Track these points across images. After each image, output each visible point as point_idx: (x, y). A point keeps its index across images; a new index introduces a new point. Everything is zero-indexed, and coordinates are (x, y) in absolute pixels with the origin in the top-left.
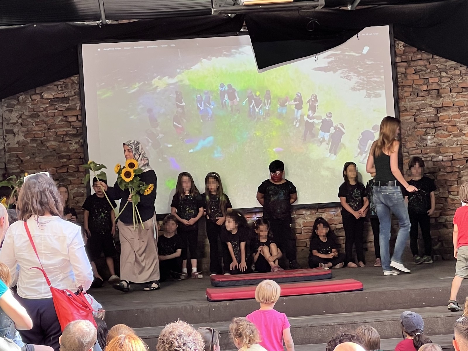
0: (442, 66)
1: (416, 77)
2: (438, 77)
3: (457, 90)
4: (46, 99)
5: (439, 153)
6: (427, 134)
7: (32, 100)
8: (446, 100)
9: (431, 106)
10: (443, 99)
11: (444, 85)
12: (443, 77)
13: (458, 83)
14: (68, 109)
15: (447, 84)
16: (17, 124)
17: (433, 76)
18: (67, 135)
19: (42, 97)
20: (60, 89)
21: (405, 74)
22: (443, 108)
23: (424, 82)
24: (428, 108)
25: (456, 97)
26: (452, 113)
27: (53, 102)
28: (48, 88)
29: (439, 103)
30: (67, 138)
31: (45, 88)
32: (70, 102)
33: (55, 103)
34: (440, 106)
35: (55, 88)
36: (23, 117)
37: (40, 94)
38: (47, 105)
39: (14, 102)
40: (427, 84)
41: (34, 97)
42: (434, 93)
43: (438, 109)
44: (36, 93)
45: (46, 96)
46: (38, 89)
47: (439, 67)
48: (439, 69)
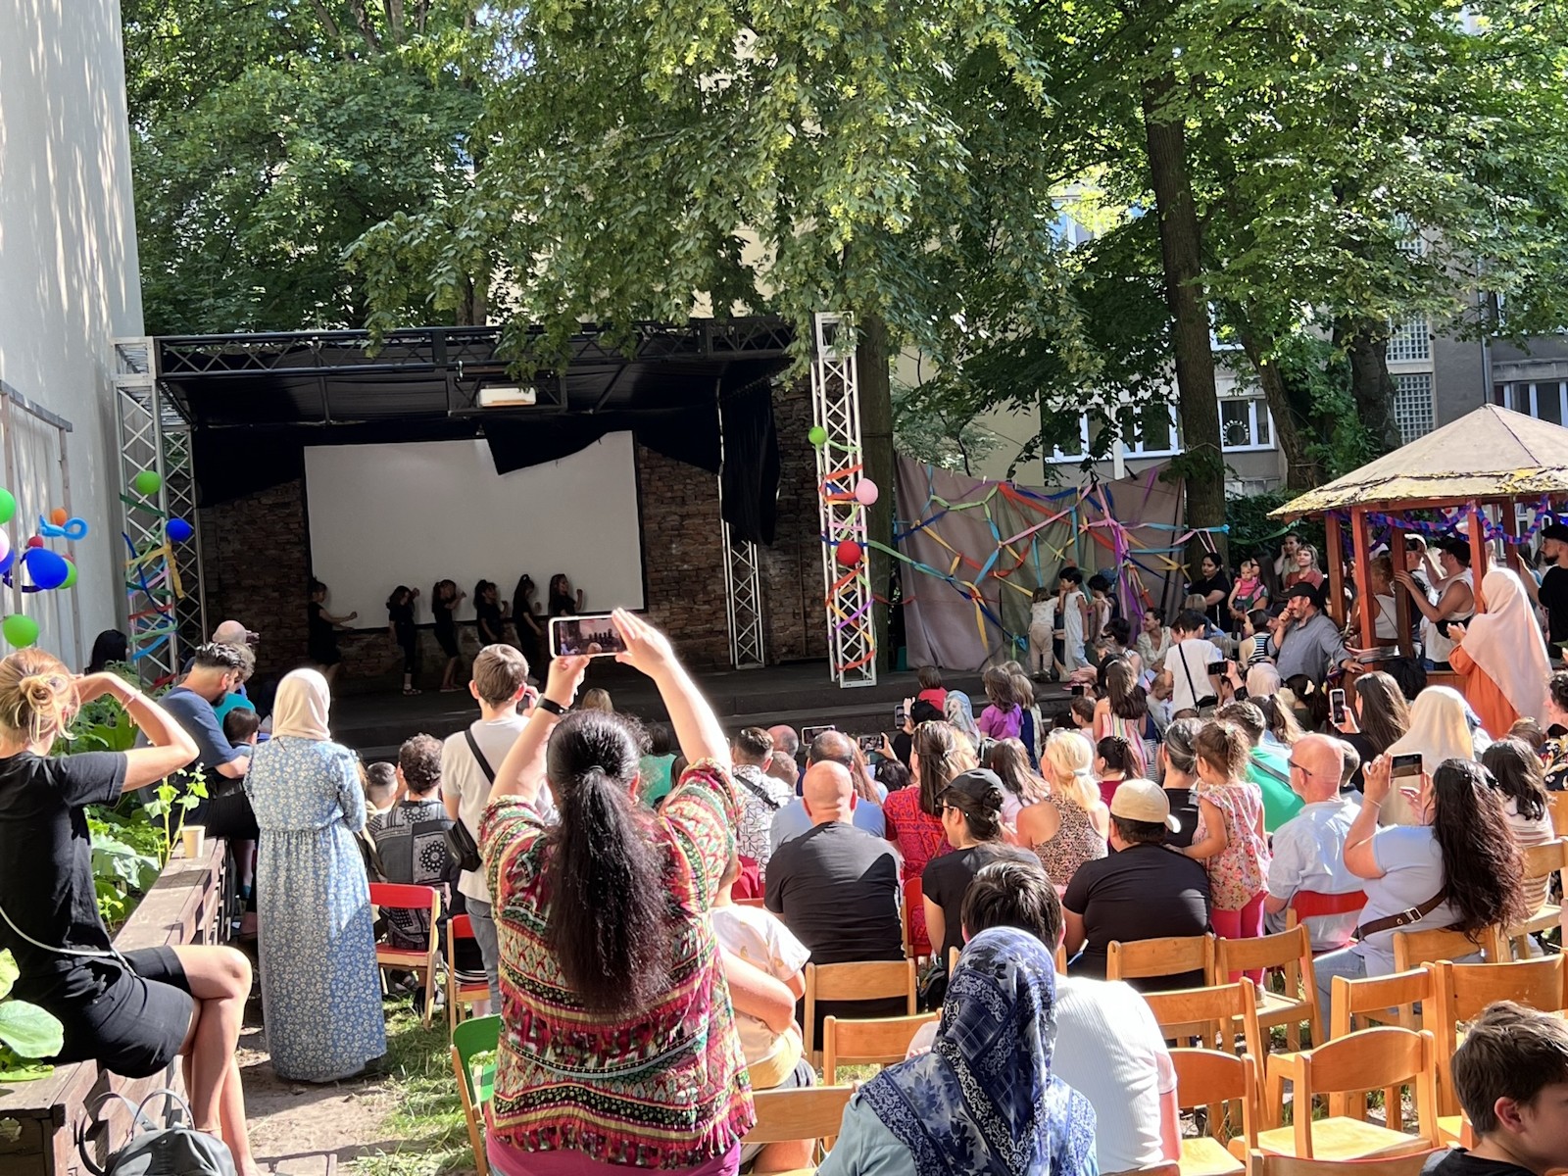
0: (687, 473)
1: (660, 484)
2: (682, 483)
3: (702, 497)
4: (264, 505)
5: (684, 562)
6: (672, 542)
7: (250, 506)
8: (691, 508)
9: (676, 513)
10: (687, 506)
11: (688, 492)
12: (687, 484)
13: (703, 490)
14: (289, 515)
15: (692, 491)
16: (232, 531)
17: (678, 483)
18: (288, 542)
19: (260, 503)
20: (279, 493)
21: (649, 481)
22: (688, 516)
23: (669, 488)
24: (673, 516)
26: (698, 521)
27: (271, 508)
28: (267, 493)
29: (684, 510)
30: (289, 546)
31: (262, 493)
32: (291, 507)
33: (275, 509)
34: (685, 513)
35: (275, 492)
36: (239, 523)
37: (258, 499)
38: (266, 512)
39: (229, 508)
40: (672, 491)
41: (251, 503)
42: (678, 500)
43: (683, 517)
44: (253, 499)
45: (264, 502)
46: (255, 494)
47: (683, 473)
48: (683, 475)
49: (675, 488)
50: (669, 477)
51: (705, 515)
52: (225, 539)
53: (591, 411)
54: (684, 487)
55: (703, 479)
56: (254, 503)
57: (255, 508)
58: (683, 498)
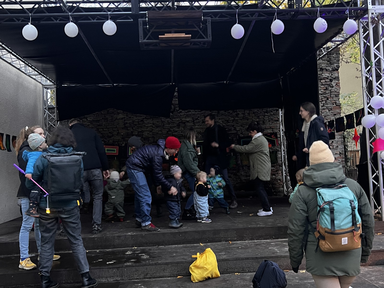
0: (265, 111)
1: (254, 115)
2: (263, 115)
3: (272, 121)
4: (89, 121)
7: (83, 121)
10: (265, 125)
12: (266, 115)
14: (99, 125)
15: (268, 118)
17: (261, 115)
19: (87, 120)
20: (95, 116)
23: (257, 117)
28: (90, 116)
31: (88, 116)
32: (100, 122)
33: (93, 123)
35: (93, 116)
37: (86, 118)
38: (90, 123)
41: (83, 120)
44: (84, 118)
45: (89, 119)
46: (85, 116)
47: (264, 111)
48: (264, 112)
49: (260, 117)
50: (258, 112)
51: (273, 129)
53: (225, 82)
54: (264, 117)
55: (272, 113)
56: (85, 120)
57: (85, 122)
58: (263, 121)
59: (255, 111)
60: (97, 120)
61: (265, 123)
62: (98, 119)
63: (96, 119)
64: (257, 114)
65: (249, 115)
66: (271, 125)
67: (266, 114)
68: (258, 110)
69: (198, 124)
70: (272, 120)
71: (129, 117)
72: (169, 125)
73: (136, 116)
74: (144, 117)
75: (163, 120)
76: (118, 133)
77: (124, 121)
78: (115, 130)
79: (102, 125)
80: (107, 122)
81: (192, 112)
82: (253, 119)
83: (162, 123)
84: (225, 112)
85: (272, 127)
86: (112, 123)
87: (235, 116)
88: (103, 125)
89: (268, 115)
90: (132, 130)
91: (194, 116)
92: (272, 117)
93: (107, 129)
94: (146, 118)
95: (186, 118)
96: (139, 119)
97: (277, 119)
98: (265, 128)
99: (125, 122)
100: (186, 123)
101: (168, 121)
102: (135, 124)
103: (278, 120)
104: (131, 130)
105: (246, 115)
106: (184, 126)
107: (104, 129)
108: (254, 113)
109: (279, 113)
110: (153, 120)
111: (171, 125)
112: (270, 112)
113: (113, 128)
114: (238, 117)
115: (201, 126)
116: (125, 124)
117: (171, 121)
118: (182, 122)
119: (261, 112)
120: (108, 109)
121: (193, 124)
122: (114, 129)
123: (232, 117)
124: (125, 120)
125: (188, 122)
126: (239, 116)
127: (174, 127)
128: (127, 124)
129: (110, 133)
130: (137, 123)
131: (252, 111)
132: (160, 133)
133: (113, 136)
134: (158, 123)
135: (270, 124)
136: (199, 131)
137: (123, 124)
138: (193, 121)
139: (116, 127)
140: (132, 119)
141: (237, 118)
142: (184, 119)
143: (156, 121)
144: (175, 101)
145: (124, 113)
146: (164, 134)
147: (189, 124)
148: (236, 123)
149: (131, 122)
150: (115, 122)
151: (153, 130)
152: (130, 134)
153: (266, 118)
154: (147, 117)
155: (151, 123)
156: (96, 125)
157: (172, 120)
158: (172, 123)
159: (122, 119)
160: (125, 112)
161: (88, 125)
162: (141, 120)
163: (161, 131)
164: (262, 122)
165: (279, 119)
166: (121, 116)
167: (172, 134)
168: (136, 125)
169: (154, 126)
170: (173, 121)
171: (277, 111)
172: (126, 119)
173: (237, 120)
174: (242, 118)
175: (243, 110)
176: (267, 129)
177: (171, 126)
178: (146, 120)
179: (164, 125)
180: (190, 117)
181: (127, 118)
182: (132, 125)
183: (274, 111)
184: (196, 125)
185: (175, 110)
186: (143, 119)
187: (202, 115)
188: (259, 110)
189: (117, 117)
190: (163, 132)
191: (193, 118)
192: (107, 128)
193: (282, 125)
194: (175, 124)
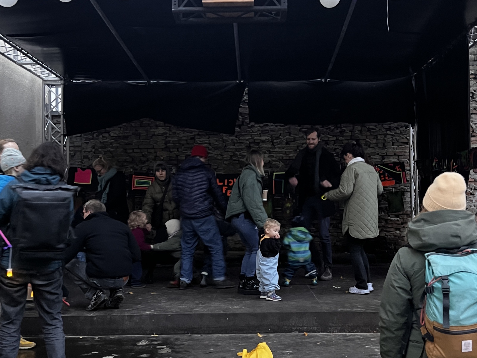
0: (388, 127)
1: (368, 133)
2: (384, 134)
3: (398, 144)
7: (103, 137)
8: (389, 151)
9: (378, 154)
10: (386, 150)
11: (388, 140)
13: (398, 139)
14: (127, 144)
15: (391, 139)
16: (91, 153)
17: (380, 133)
19: (110, 135)
20: (122, 130)
23: (374, 137)
24: (376, 156)
25: (396, 149)
28: (114, 130)
29: (384, 152)
30: (125, 164)
31: (111, 129)
32: (128, 139)
33: (118, 140)
34: (385, 154)
35: (119, 129)
36: (96, 148)
37: (108, 132)
38: (113, 141)
40: (377, 139)
41: (104, 135)
42: (380, 145)
43: (383, 157)
44: (105, 132)
45: (112, 134)
46: (107, 129)
47: (385, 127)
48: (385, 129)
49: (379, 137)
50: (375, 129)
51: (398, 156)
52: (86, 157)
53: (323, 80)
54: (385, 137)
55: (398, 131)
56: (106, 135)
57: (107, 138)
58: (384, 144)
59: (371, 127)
60: (125, 136)
61: (387, 147)
62: (126, 134)
63: (123, 135)
64: (373, 132)
65: (361, 133)
66: (397, 151)
67: (388, 132)
68: (376, 126)
69: (279, 146)
70: (398, 141)
71: (173, 132)
72: (234, 145)
73: (184, 131)
74: (196, 133)
75: (225, 138)
76: (156, 156)
77: (164, 138)
78: (151, 153)
79: (132, 144)
80: (140, 139)
81: (271, 126)
82: (366, 139)
83: (224, 142)
84: (323, 127)
85: (397, 154)
86: (147, 141)
87: (339, 134)
88: (134, 144)
89: (391, 134)
90: (177, 152)
91: (274, 133)
92: (397, 138)
93: (138, 151)
94: (198, 135)
95: (260, 136)
96: (188, 136)
97: (406, 141)
98: (387, 155)
99: (167, 140)
100: (260, 144)
101: (232, 139)
102: (181, 144)
103: (408, 143)
104: (175, 152)
105: (355, 134)
106: (258, 148)
107: (135, 151)
108: (369, 130)
109: (409, 131)
110: (209, 138)
111: (238, 146)
112: (395, 130)
113: (147, 149)
114: (343, 137)
115: (284, 149)
116: (166, 144)
117: (238, 140)
118: (254, 142)
119: (380, 130)
120: (142, 120)
121: (271, 146)
122: (150, 151)
123: (333, 136)
124: (166, 137)
125: (263, 142)
126: (345, 134)
127: (242, 149)
128: (170, 143)
129: (143, 156)
130: (185, 142)
131: (366, 126)
132: (220, 157)
133: (148, 161)
134: (217, 143)
135: (394, 149)
136: (281, 156)
137: (164, 142)
138: (272, 142)
139: (153, 148)
140: (178, 135)
141: (340, 138)
142: (258, 138)
143: (214, 140)
144: (244, 109)
145: (165, 126)
146: (226, 160)
147: (264, 145)
148: (339, 145)
149: (176, 140)
150: (152, 140)
151: (209, 153)
152: (173, 159)
153: (389, 139)
154: (200, 133)
155: (206, 143)
156: (123, 144)
157: (239, 138)
158: (238, 143)
159: (162, 135)
160: (167, 125)
161: (111, 143)
162: (191, 137)
163: (221, 155)
164: (382, 144)
165: (409, 140)
166: (161, 130)
167: (239, 160)
168: (183, 145)
169: (210, 147)
170: (240, 140)
171: (406, 128)
172: (168, 135)
173: (342, 140)
174: (349, 138)
175: (351, 126)
176: (390, 157)
177: (237, 148)
178: (198, 137)
179: (225, 146)
180: (267, 134)
181: (170, 135)
182: (177, 144)
183: (402, 127)
184: (276, 146)
185: (244, 123)
186: (195, 135)
187: (287, 131)
188: (378, 126)
189: (154, 132)
190: (224, 156)
191: (271, 135)
192: (139, 148)
193: (414, 151)
194: (242, 144)
